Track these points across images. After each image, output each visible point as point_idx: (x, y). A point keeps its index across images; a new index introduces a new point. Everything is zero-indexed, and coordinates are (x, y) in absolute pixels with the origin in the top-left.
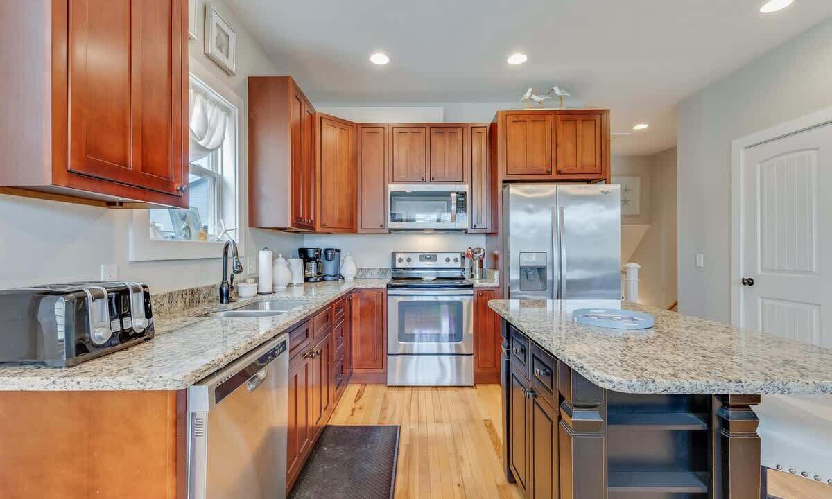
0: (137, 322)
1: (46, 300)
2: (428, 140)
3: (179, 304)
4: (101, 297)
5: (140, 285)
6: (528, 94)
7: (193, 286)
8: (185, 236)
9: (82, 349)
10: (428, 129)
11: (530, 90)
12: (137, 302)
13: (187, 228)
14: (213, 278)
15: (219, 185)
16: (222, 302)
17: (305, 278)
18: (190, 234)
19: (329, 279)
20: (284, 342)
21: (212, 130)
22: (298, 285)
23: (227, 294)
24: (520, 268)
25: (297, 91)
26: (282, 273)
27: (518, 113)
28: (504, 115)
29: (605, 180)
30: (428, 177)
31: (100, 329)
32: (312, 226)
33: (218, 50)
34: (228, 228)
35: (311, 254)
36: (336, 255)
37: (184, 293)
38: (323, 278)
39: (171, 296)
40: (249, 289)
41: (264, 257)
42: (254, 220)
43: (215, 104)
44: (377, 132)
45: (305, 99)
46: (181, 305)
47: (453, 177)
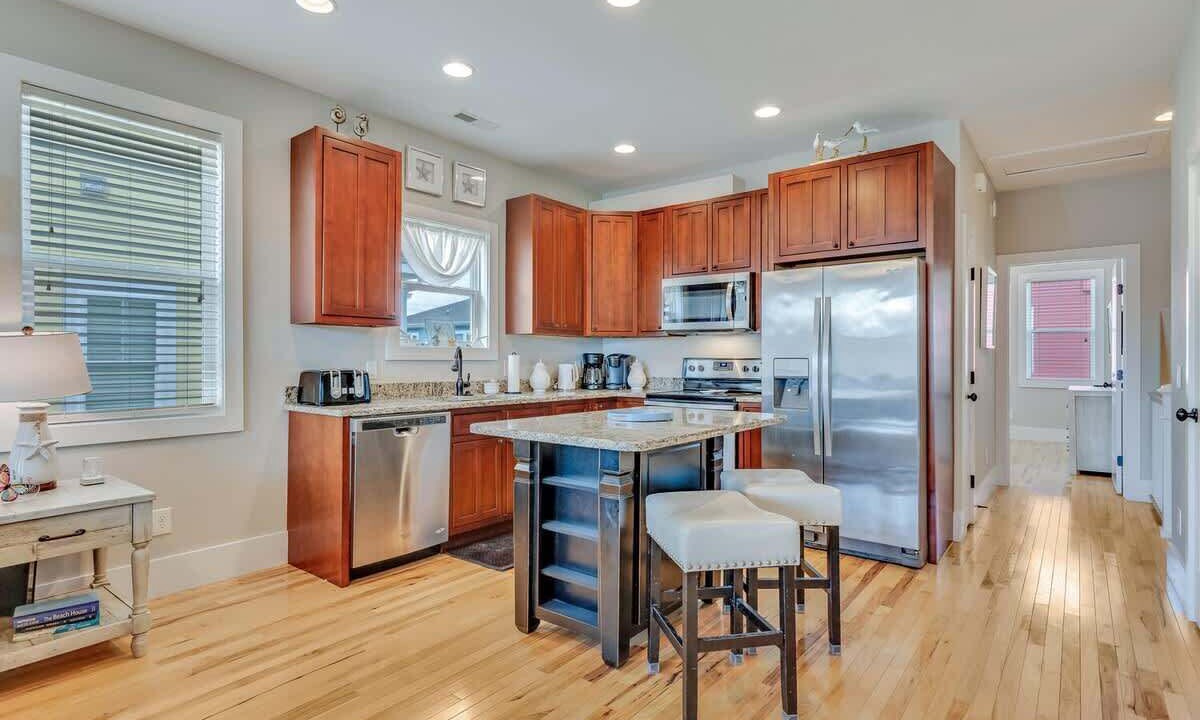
0: (359, 392)
1: (313, 375)
2: (710, 219)
4: (338, 375)
6: (816, 143)
7: (437, 381)
8: (434, 344)
9: (328, 399)
10: (711, 206)
11: (818, 136)
12: (358, 382)
13: (436, 337)
15: (477, 299)
16: (457, 394)
17: (584, 386)
18: (438, 341)
19: (612, 387)
20: (444, 417)
21: (463, 258)
22: (568, 390)
23: (462, 388)
24: (776, 379)
25: (544, 203)
26: (540, 378)
27: (794, 173)
28: (776, 179)
29: (923, 250)
30: (710, 268)
31: (337, 391)
32: (576, 330)
33: (468, 192)
34: (481, 336)
35: (592, 360)
36: (623, 361)
37: (427, 385)
38: (604, 386)
39: (416, 386)
40: (491, 389)
41: (512, 361)
42: (510, 328)
43: (468, 235)
44: (656, 219)
45: (561, 205)
46: (424, 392)
47: (739, 262)
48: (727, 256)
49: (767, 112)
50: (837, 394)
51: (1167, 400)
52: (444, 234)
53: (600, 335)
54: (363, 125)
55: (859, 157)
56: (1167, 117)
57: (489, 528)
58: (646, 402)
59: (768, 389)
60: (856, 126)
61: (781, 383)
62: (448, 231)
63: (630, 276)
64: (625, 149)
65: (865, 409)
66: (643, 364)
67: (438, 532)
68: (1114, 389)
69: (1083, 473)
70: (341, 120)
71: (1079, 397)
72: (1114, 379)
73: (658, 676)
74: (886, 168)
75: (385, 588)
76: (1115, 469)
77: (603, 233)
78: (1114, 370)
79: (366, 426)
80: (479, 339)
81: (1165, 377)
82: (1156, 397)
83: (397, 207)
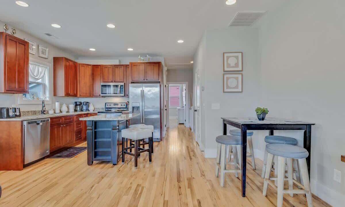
0: (18, 114)
1: (3, 109)
2: (113, 69)
3: (30, 114)
4: (11, 109)
5: (18, 108)
6: (139, 57)
7: (35, 110)
8: (33, 99)
9: (8, 116)
10: (113, 66)
11: (140, 56)
12: (17, 111)
13: (33, 97)
14: (40, 109)
15: (44, 86)
16: (42, 114)
17: (76, 111)
18: (34, 98)
19: (84, 111)
20: (48, 120)
21: (41, 73)
22: (72, 112)
23: (43, 112)
24: (132, 107)
25: (67, 60)
26: (64, 108)
27: (135, 63)
28: (131, 63)
29: (160, 82)
30: (113, 81)
31: (11, 113)
32: (75, 95)
33: (43, 54)
34: (47, 96)
35: (78, 103)
36: (87, 104)
37: (32, 111)
38: (82, 111)
39: (28, 112)
40: (51, 112)
41: (57, 104)
42: (55, 95)
43: (42, 67)
44: (98, 67)
45: (71, 61)
46: (31, 114)
47: (121, 81)
48: (118, 79)
49: (130, 49)
50: (145, 110)
51: (192, 109)
52: (35, 66)
53: (81, 96)
54: (14, 31)
55: (148, 62)
56: (192, 62)
57: (58, 150)
58: (98, 114)
59: (130, 110)
60: (147, 56)
61: (133, 108)
62: (36, 65)
63: (90, 81)
64: (93, 50)
65: (150, 113)
66: (93, 104)
67: (47, 152)
68: (184, 108)
69: (180, 124)
70: (7, 29)
71: (179, 110)
72: (184, 106)
73: (125, 164)
74: (153, 66)
75: (38, 167)
76: (184, 122)
77: (82, 69)
78: (184, 104)
79: (29, 123)
80: (46, 97)
81: (191, 105)
82: (190, 109)
83: (28, 58)
